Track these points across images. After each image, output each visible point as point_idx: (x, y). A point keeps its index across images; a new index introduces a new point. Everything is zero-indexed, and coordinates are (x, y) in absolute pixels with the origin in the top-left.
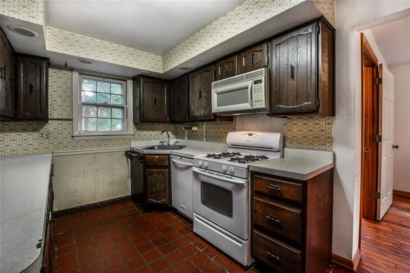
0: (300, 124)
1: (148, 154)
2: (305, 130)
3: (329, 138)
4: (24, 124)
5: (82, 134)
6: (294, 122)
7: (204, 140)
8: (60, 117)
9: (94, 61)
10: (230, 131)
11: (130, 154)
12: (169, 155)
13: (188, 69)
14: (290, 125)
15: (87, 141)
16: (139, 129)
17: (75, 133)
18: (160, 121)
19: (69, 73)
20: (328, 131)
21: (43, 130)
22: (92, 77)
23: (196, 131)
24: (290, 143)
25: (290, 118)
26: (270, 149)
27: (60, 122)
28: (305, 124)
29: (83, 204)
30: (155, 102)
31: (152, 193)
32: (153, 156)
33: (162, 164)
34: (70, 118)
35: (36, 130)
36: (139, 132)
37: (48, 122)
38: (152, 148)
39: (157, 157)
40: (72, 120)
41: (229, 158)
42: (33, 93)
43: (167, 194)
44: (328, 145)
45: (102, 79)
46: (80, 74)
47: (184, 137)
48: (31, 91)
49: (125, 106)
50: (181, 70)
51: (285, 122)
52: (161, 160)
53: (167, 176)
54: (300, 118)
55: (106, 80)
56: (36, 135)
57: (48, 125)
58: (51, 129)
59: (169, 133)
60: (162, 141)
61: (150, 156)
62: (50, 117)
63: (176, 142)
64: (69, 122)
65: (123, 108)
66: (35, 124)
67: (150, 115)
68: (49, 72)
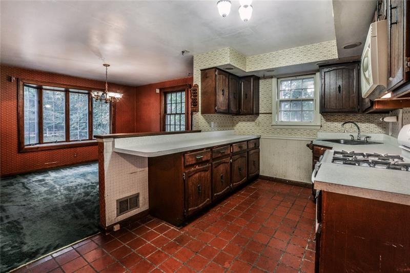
1: (316, 145)
4: (248, 117)
5: (278, 124)
8: (265, 112)
12: (332, 148)
15: (281, 129)
16: (327, 120)
17: (274, 123)
18: (347, 111)
19: (270, 80)
21: (257, 121)
22: (287, 79)
27: (265, 115)
29: (278, 177)
30: (339, 90)
32: (320, 148)
34: (270, 112)
35: (253, 121)
36: (329, 123)
37: (259, 115)
38: (338, 141)
39: (322, 149)
40: (271, 113)
42: (247, 99)
45: (294, 78)
46: (277, 78)
47: (389, 131)
55: (298, 78)
56: (253, 123)
57: (259, 117)
58: (260, 120)
59: (359, 124)
60: (351, 134)
61: (317, 147)
62: (260, 112)
63: (368, 137)
64: (270, 115)
65: (313, 100)
66: (253, 116)
67: (333, 104)
68: (260, 82)
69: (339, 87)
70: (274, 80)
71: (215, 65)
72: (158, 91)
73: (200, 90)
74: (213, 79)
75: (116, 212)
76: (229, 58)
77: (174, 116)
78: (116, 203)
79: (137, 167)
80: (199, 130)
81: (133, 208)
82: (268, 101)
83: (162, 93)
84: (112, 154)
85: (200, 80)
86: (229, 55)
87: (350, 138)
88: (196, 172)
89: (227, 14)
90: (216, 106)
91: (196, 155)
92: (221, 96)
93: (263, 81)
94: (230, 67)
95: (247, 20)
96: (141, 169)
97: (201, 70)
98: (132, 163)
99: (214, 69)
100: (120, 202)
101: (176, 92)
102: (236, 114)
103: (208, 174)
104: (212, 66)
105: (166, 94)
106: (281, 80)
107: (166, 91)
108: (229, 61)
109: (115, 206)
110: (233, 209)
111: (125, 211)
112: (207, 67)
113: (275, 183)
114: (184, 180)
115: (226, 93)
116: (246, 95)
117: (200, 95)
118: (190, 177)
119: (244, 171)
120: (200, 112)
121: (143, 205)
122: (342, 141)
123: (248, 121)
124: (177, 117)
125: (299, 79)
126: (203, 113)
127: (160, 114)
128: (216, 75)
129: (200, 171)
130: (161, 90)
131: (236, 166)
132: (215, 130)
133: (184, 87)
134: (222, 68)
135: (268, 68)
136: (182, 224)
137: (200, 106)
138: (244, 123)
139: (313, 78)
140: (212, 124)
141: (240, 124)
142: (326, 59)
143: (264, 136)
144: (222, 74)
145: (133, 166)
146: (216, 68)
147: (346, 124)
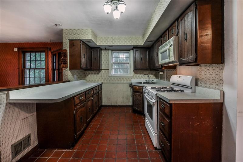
0: (205, 70)
1: (134, 86)
2: (208, 75)
3: (221, 80)
4: (95, 71)
5: (112, 75)
6: (203, 69)
7: (166, 80)
8: (105, 69)
9: (113, 46)
10: (173, 75)
11: (131, 85)
12: (143, 86)
13: (152, 41)
14: (200, 70)
15: (114, 78)
16: (135, 73)
17: (110, 75)
18: (144, 69)
19: (108, 51)
20: (220, 75)
21: (100, 74)
22: (116, 51)
23: (162, 75)
24: (201, 83)
25: (201, 66)
26: (186, 87)
27: (105, 71)
28: (208, 70)
29: (112, 104)
30: (142, 60)
31: (136, 105)
33: (140, 91)
34: (108, 69)
35: (98, 74)
36: (136, 75)
37: (101, 71)
38: (141, 83)
39: (138, 87)
40: (109, 70)
41: (156, 90)
42: (96, 61)
43: (142, 107)
44: (221, 85)
45: (120, 51)
46: (112, 51)
47: (159, 78)
48: (95, 60)
49: (130, 63)
50: (149, 42)
51: (198, 69)
52: (139, 89)
53: (142, 97)
54: (206, 66)
56: (98, 75)
57: (101, 72)
58: (102, 73)
59: (150, 75)
60: (146, 80)
61: (135, 87)
62: (102, 69)
63: (153, 81)
64: (108, 71)
65: (129, 63)
66: (98, 71)
67: (139, 66)
68: (102, 52)
69: (142, 58)
70: (110, 51)
71: (80, 38)
72: (16, 50)
73: (68, 54)
74: (79, 47)
75: (11, 156)
76: (91, 36)
77: (34, 70)
78: (10, 148)
79: (28, 113)
80: (68, 80)
81: (26, 147)
82: (106, 62)
83: (20, 51)
84: (6, 105)
85: (68, 46)
86: (91, 34)
87: (145, 81)
88: (80, 108)
89: (110, 12)
90: (81, 64)
91: (79, 97)
92: (83, 58)
93: (104, 51)
94: (90, 41)
95: (117, 19)
96: (31, 114)
97: (69, 40)
98: (23, 110)
99: (79, 41)
100: (15, 146)
101: (36, 52)
102: (90, 70)
103: (84, 108)
104: (79, 39)
105: (24, 53)
106: (114, 51)
107: (25, 50)
108: (91, 37)
109: (11, 151)
110: (98, 127)
111: (20, 152)
112: (75, 39)
113: (112, 108)
114: (74, 115)
115: (86, 57)
116: (95, 58)
117: (68, 57)
118: (77, 112)
119: (97, 104)
120: (68, 69)
121: (34, 142)
122: (143, 83)
123: (95, 74)
124: (37, 71)
125: (122, 52)
126: (70, 69)
127: (19, 69)
128: (81, 45)
129: (81, 107)
130: (19, 49)
131: (94, 101)
132: (76, 80)
133: (44, 49)
134: (84, 41)
135: (110, 45)
136: (72, 146)
137: (68, 64)
138: (92, 75)
139: (129, 52)
140: (75, 76)
141: (89, 75)
142: (138, 45)
143: (104, 82)
144: (84, 45)
145: (25, 113)
146: (81, 41)
147: (145, 75)
